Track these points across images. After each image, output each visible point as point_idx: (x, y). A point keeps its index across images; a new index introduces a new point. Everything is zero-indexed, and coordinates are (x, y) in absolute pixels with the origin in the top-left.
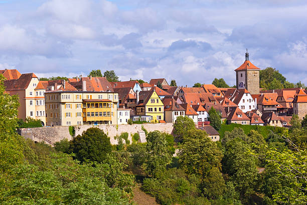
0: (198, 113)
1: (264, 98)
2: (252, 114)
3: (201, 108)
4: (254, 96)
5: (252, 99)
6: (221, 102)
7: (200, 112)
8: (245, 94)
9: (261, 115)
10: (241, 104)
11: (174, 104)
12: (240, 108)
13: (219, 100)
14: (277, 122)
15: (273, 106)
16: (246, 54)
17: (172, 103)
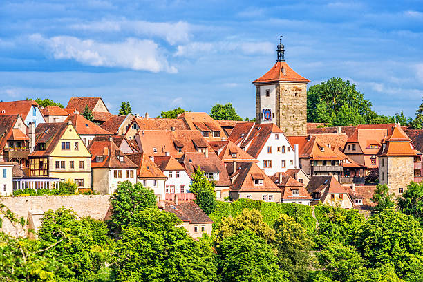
0: (166, 173)
1: (315, 144)
2: (285, 179)
3: (173, 163)
4: (292, 140)
5: (287, 145)
6: (220, 151)
7: (171, 171)
8: (273, 136)
9: (306, 181)
10: (263, 155)
11: (113, 154)
12: (261, 165)
13: (215, 146)
14: (341, 196)
15: (334, 162)
16: (279, 47)
17: (110, 151)
